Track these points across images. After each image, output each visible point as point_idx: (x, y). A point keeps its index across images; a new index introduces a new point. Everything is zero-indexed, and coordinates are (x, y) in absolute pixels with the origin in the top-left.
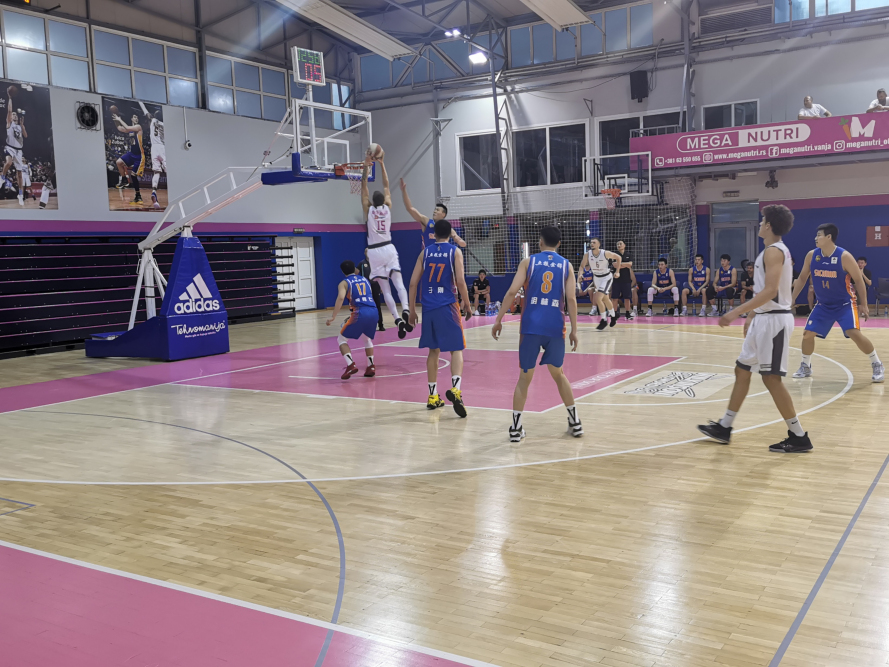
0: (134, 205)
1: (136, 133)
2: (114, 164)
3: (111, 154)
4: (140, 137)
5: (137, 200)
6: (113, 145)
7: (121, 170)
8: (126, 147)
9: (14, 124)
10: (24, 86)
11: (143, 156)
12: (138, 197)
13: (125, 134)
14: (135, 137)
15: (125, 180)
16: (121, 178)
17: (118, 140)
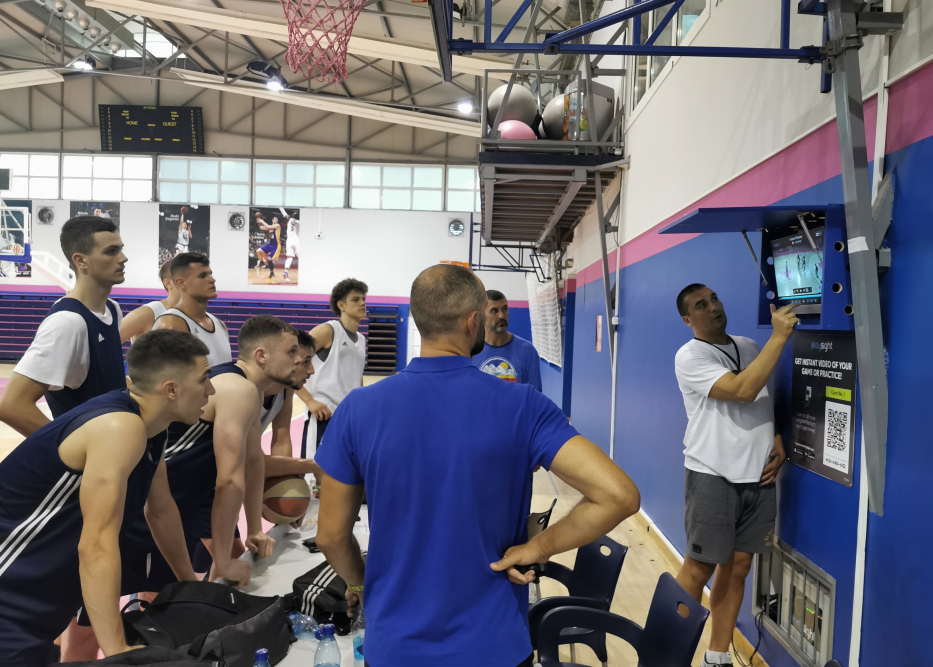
0: (268, 281)
1: (275, 230)
2: (255, 253)
3: (253, 245)
4: (278, 233)
5: (270, 277)
6: (255, 240)
7: (259, 257)
8: (266, 241)
9: (184, 230)
10: (192, 206)
11: (279, 246)
12: (272, 274)
13: (266, 232)
14: (274, 233)
15: (262, 263)
16: (259, 262)
17: (260, 236)
